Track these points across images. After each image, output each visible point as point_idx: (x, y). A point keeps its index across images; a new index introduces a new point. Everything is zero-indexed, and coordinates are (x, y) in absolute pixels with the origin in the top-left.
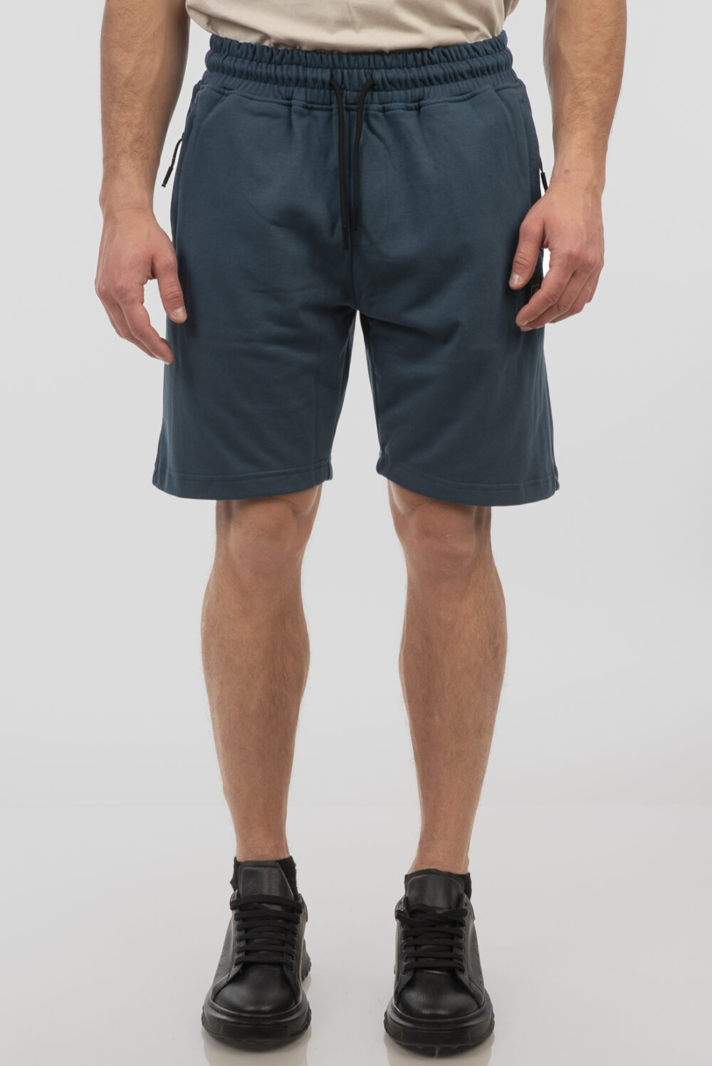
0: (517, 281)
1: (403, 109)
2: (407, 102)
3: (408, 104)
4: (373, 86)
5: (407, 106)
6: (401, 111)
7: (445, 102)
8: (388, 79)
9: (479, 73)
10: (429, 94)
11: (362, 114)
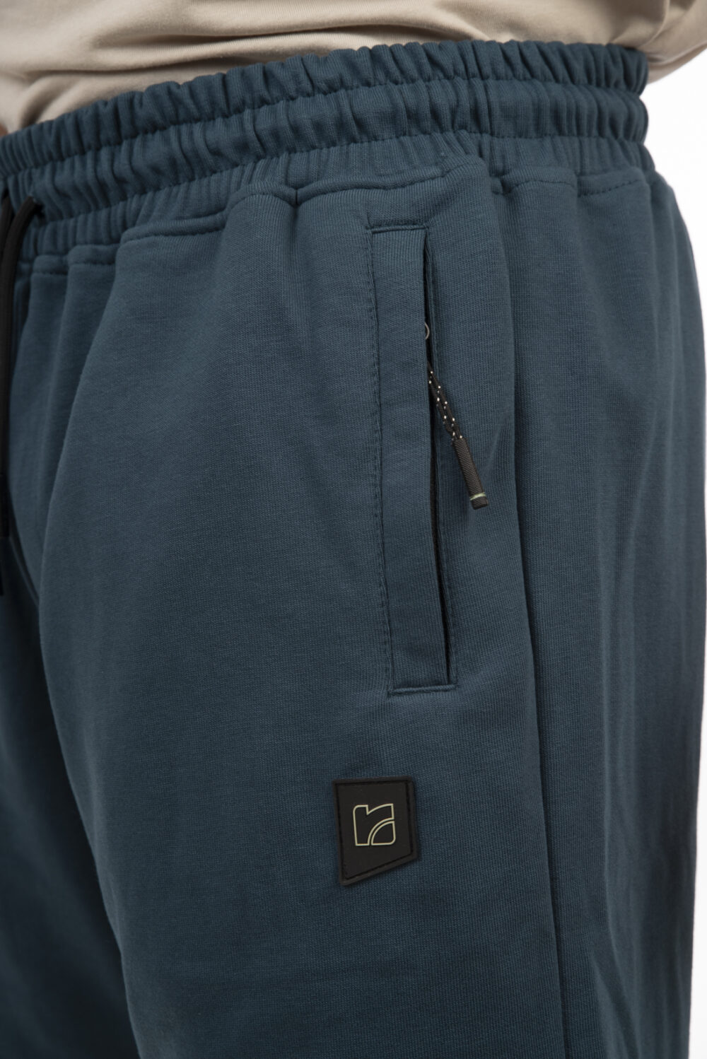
1: (86, 262)
3: (101, 247)
4: (38, 212)
5: (95, 253)
6: (82, 268)
8: (58, 189)
9: (271, 144)
10: (137, 215)
11: (13, 286)
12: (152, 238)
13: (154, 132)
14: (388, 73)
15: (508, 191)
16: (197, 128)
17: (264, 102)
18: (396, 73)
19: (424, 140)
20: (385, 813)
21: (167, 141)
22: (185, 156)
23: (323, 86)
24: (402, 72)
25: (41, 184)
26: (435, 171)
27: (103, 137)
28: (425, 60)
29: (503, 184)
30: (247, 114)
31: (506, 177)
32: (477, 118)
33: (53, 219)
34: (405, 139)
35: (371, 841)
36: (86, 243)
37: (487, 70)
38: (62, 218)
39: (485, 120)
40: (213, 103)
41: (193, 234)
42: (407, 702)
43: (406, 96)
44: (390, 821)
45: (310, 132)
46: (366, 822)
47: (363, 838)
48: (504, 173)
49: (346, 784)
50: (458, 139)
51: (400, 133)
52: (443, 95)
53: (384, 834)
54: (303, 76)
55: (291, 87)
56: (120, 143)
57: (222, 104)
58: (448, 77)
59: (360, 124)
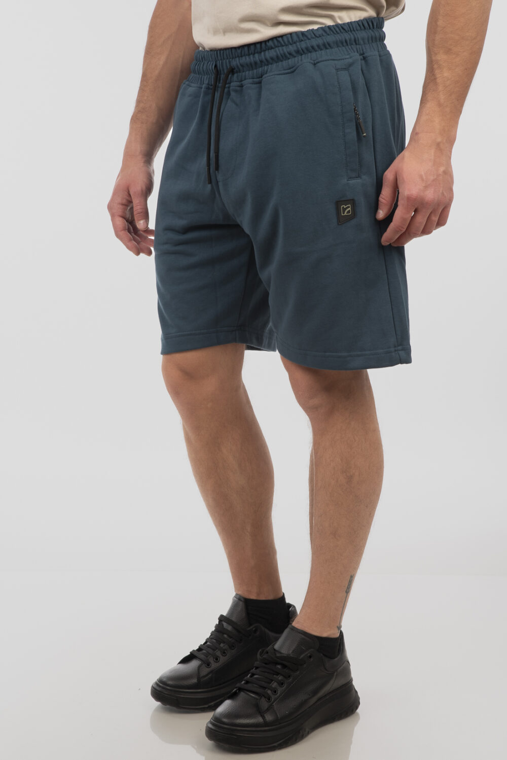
0: (381, 214)
1: (251, 83)
2: (253, 79)
3: (254, 80)
4: (232, 71)
5: (253, 81)
6: (249, 85)
7: (275, 75)
8: (241, 65)
9: (305, 51)
10: (267, 71)
11: (224, 90)
12: (273, 76)
13: (271, 49)
14: (333, 32)
15: (364, 58)
16: (284, 48)
17: (302, 40)
18: (335, 32)
19: (344, 48)
20: (349, 207)
21: (276, 51)
22: (281, 55)
23: (318, 36)
24: (336, 31)
25: (235, 63)
26: (348, 57)
27: (256, 51)
28: (341, 28)
29: (363, 57)
30: (298, 44)
31: (364, 55)
32: (356, 42)
33: (237, 72)
34: (340, 48)
35: (345, 214)
36: (250, 79)
37: (355, 29)
38: (240, 72)
39: (357, 42)
40: (288, 41)
41: (284, 74)
42: (352, 182)
43: (338, 37)
44: (350, 209)
45: (316, 48)
46: (344, 209)
47: (344, 213)
48: (363, 54)
49: (340, 201)
50: (352, 48)
51: (338, 46)
52: (347, 36)
53: (349, 212)
54: (312, 34)
55: (309, 37)
56: (261, 53)
57: (291, 41)
58: (346, 32)
59: (329, 44)
